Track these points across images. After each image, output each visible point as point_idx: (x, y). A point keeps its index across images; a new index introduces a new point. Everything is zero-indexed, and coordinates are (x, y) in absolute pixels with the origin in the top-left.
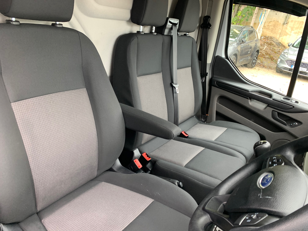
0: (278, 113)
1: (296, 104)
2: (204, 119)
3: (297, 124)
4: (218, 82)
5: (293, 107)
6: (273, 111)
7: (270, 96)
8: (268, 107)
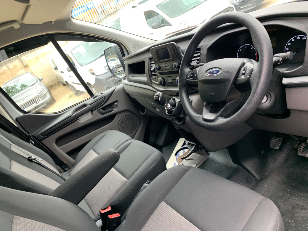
0: (102, 109)
1: (103, 95)
2: (66, 168)
3: (116, 104)
4: (42, 135)
5: (104, 97)
6: (98, 111)
7: (85, 105)
8: (93, 112)
